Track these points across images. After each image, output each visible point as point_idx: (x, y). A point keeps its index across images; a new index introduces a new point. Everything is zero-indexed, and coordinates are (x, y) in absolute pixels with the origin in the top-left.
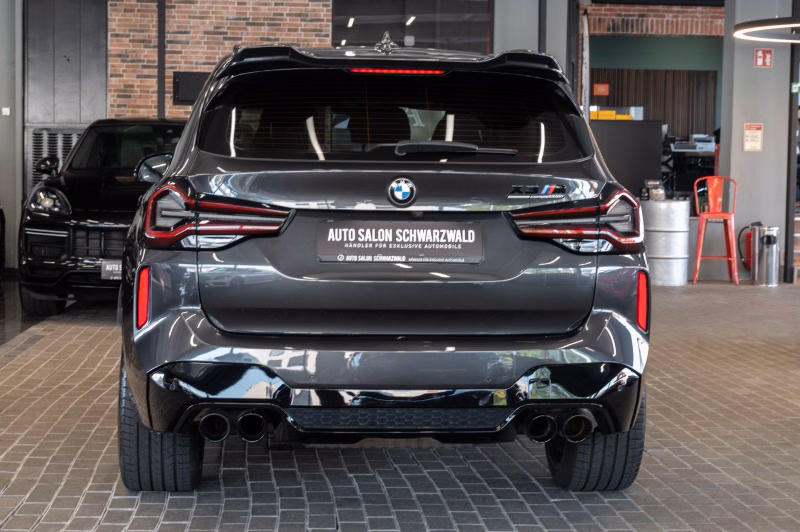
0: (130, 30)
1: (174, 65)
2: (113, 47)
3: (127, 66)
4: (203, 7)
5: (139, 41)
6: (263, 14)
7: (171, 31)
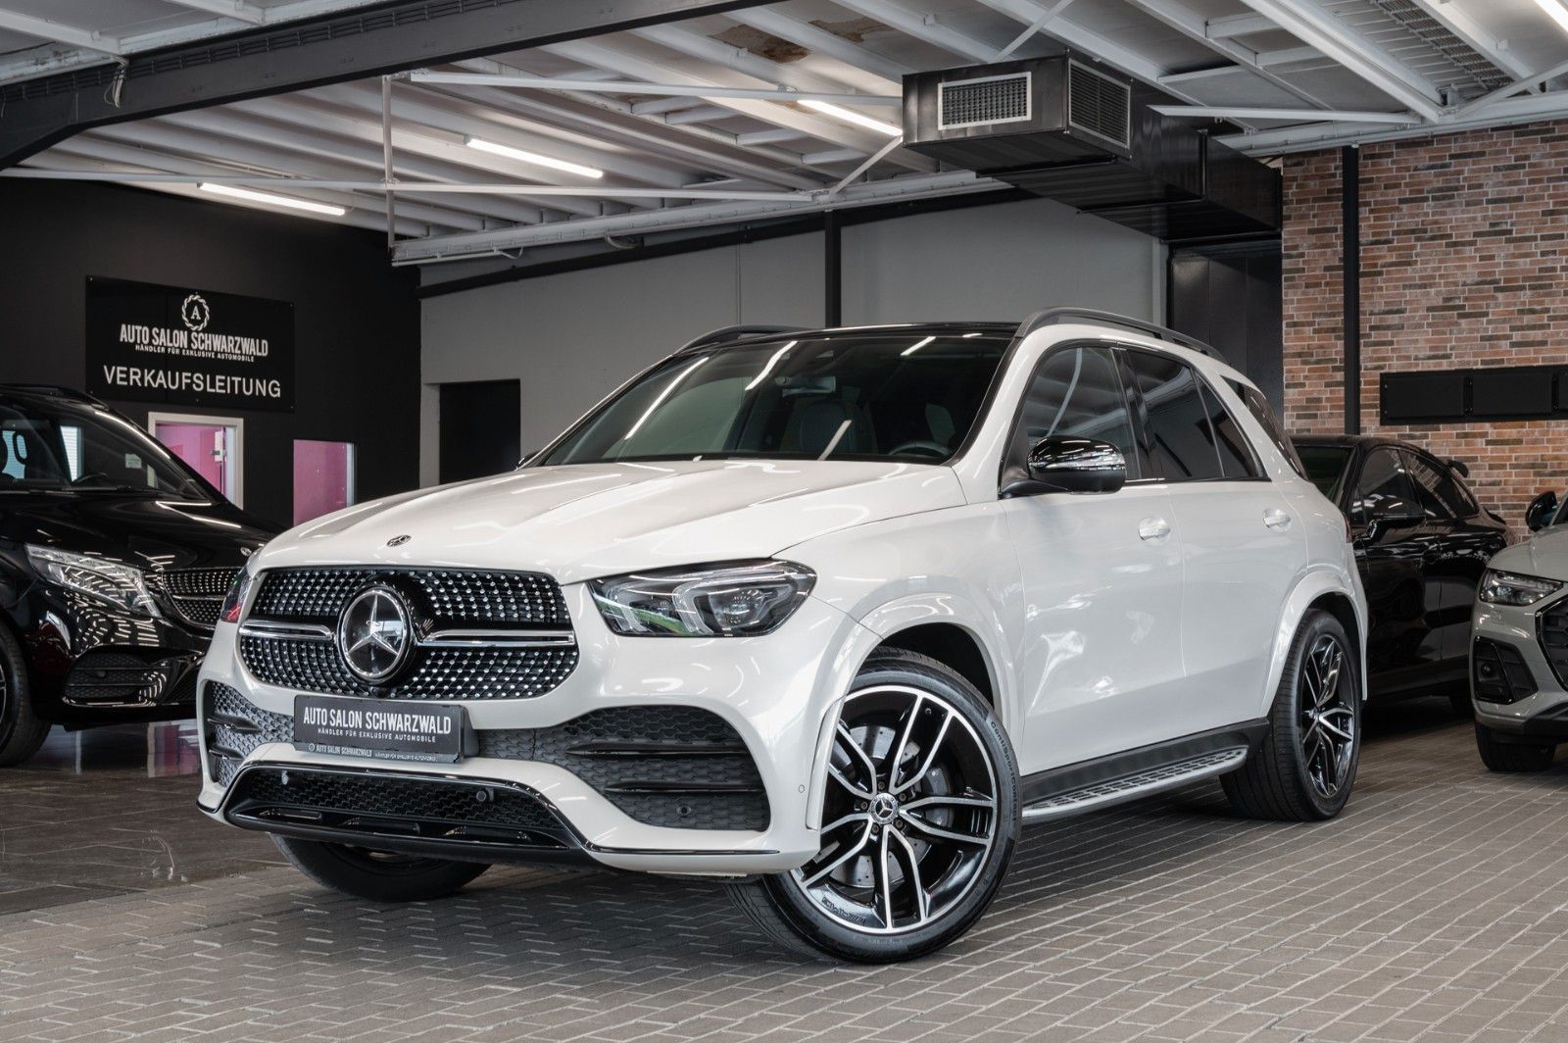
0: (1314, 315)
1: (1380, 363)
2: (1290, 342)
3: (1310, 370)
4: (1425, 269)
5: (1328, 330)
6: (1523, 271)
7: (1376, 311)
